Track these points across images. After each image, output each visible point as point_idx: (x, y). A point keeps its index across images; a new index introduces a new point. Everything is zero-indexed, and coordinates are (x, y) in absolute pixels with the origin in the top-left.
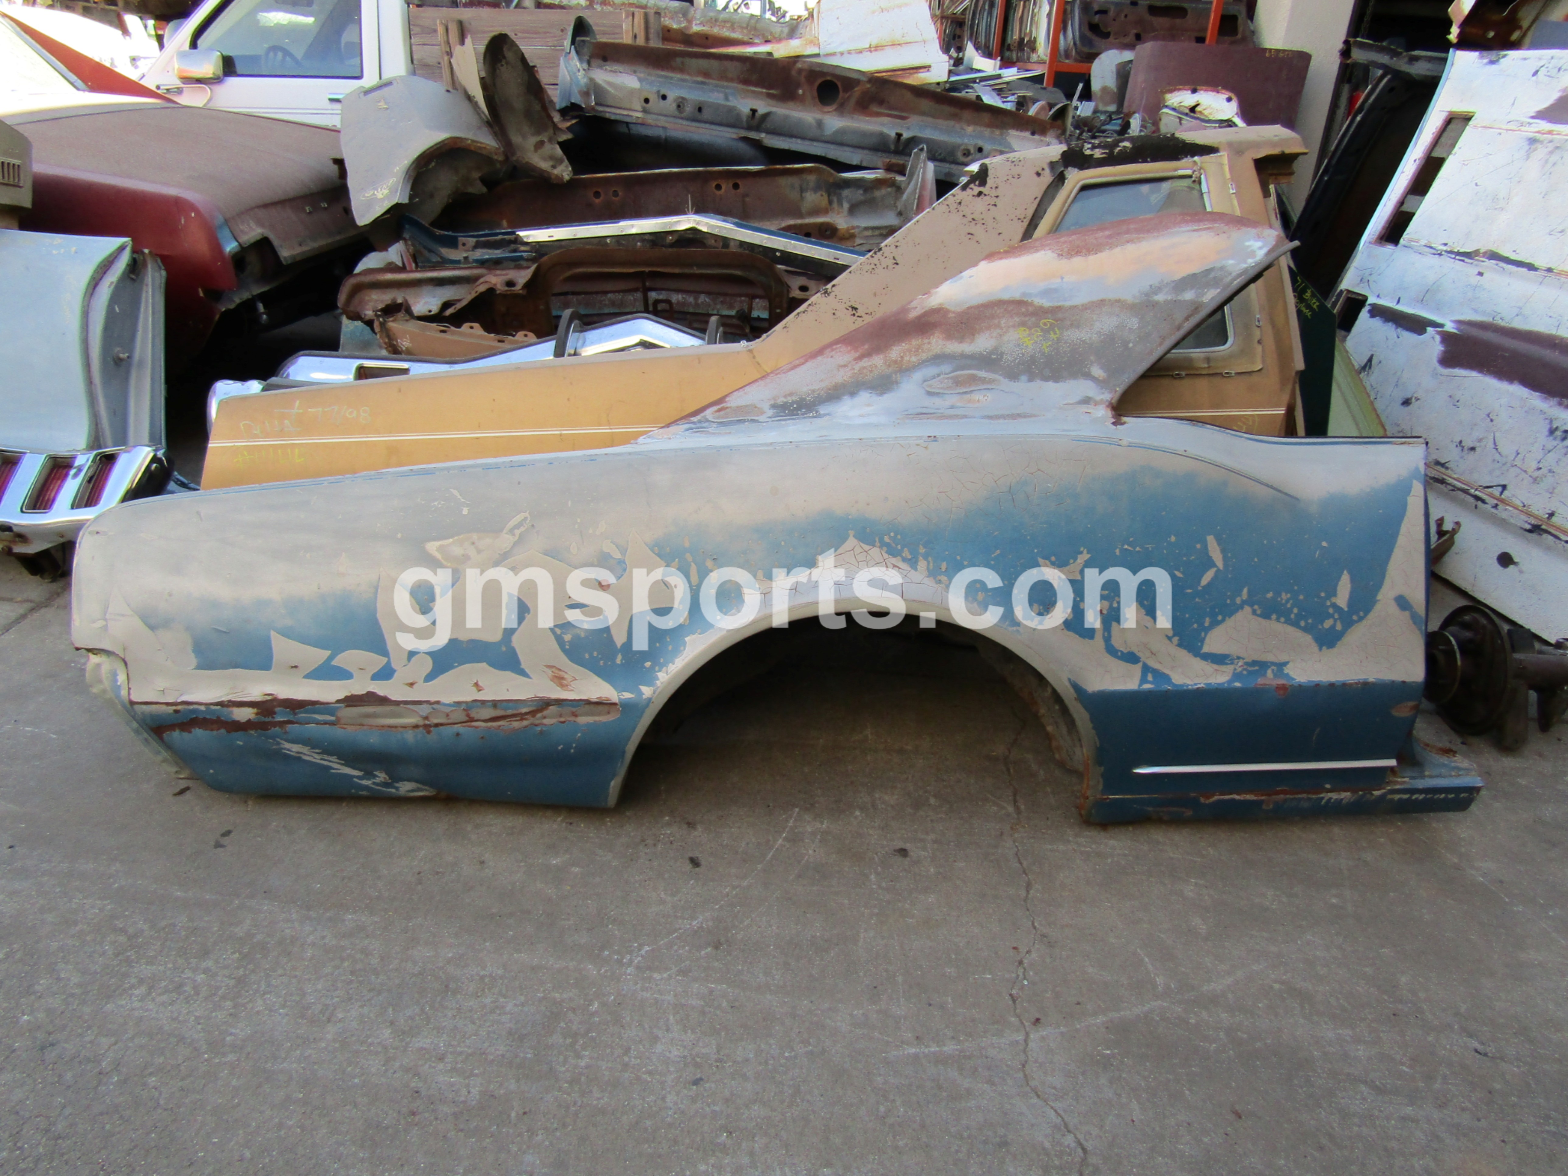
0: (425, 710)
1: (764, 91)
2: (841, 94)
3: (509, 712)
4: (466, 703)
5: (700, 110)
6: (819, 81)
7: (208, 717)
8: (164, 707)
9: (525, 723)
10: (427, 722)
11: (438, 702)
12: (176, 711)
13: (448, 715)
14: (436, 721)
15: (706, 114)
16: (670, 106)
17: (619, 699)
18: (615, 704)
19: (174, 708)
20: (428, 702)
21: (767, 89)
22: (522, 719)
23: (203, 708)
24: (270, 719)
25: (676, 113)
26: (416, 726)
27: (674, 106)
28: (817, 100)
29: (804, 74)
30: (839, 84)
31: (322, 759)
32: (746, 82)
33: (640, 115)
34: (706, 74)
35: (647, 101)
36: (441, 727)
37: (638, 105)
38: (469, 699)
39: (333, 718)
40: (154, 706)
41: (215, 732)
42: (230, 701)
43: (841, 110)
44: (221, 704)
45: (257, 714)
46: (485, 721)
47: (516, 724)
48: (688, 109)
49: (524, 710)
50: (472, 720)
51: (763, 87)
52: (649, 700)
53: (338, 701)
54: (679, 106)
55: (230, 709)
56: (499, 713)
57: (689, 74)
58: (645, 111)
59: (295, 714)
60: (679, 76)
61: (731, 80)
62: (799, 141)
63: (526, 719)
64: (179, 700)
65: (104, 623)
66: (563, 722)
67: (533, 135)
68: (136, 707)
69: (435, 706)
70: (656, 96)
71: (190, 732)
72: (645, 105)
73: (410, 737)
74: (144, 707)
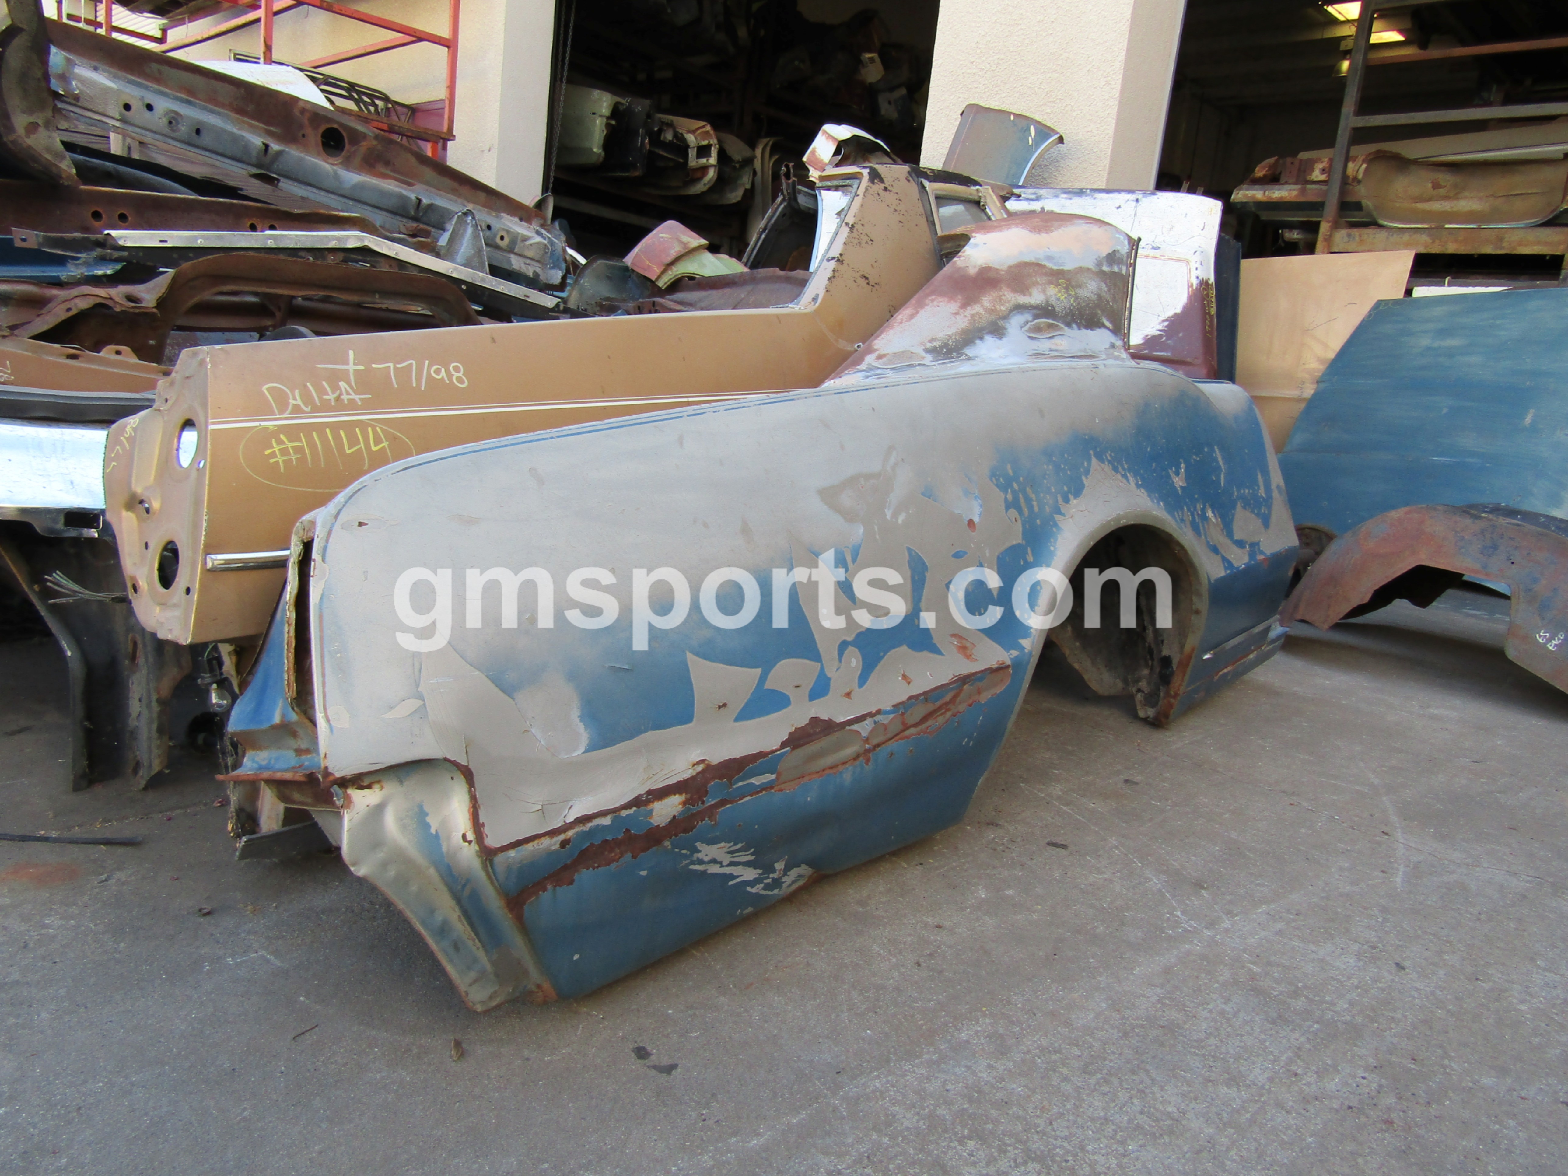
0: (864, 729)
1: (261, 125)
2: (347, 146)
3: (938, 704)
4: (903, 703)
5: (198, 131)
6: (323, 128)
7: (609, 838)
8: (546, 842)
9: (949, 714)
10: (867, 746)
11: (879, 712)
12: (564, 844)
13: (886, 729)
14: (875, 741)
15: (206, 139)
16: (158, 119)
17: (1011, 659)
18: (1008, 666)
19: (562, 837)
20: (870, 715)
21: (264, 124)
22: (944, 713)
23: (606, 821)
24: (701, 807)
25: (167, 130)
26: (856, 758)
27: (165, 121)
28: (321, 148)
29: (307, 115)
30: (344, 134)
31: (732, 864)
32: (240, 111)
33: (117, 124)
34: (191, 92)
35: (127, 107)
36: (878, 749)
37: (115, 110)
38: (904, 698)
39: (774, 776)
40: (529, 847)
41: (614, 865)
42: (649, 792)
43: (347, 164)
44: (637, 802)
45: (684, 803)
46: (915, 725)
47: (941, 720)
48: (183, 129)
49: (948, 698)
50: (906, 727)
51: (259, 121)
52: (1030, 653)
53: (784, 745)
54: (170, 123)
55: (650, 807)
56: (931, 707)
57: (166, 86)
58: (123, 120)
59: (731, 784)
60: (156, 87)
61: (223, 106)
62: (315, 190)
63: (949, 710)
64: (570, 819)
65: (419, 703)
66: (970, 705)
67: (24, 112)
68: (499, 859)
69: (878, 718)
70: (140, 103)
71: (571, 882)
72: (124, 111)
73: (847, 776)
74: (512, 853)
